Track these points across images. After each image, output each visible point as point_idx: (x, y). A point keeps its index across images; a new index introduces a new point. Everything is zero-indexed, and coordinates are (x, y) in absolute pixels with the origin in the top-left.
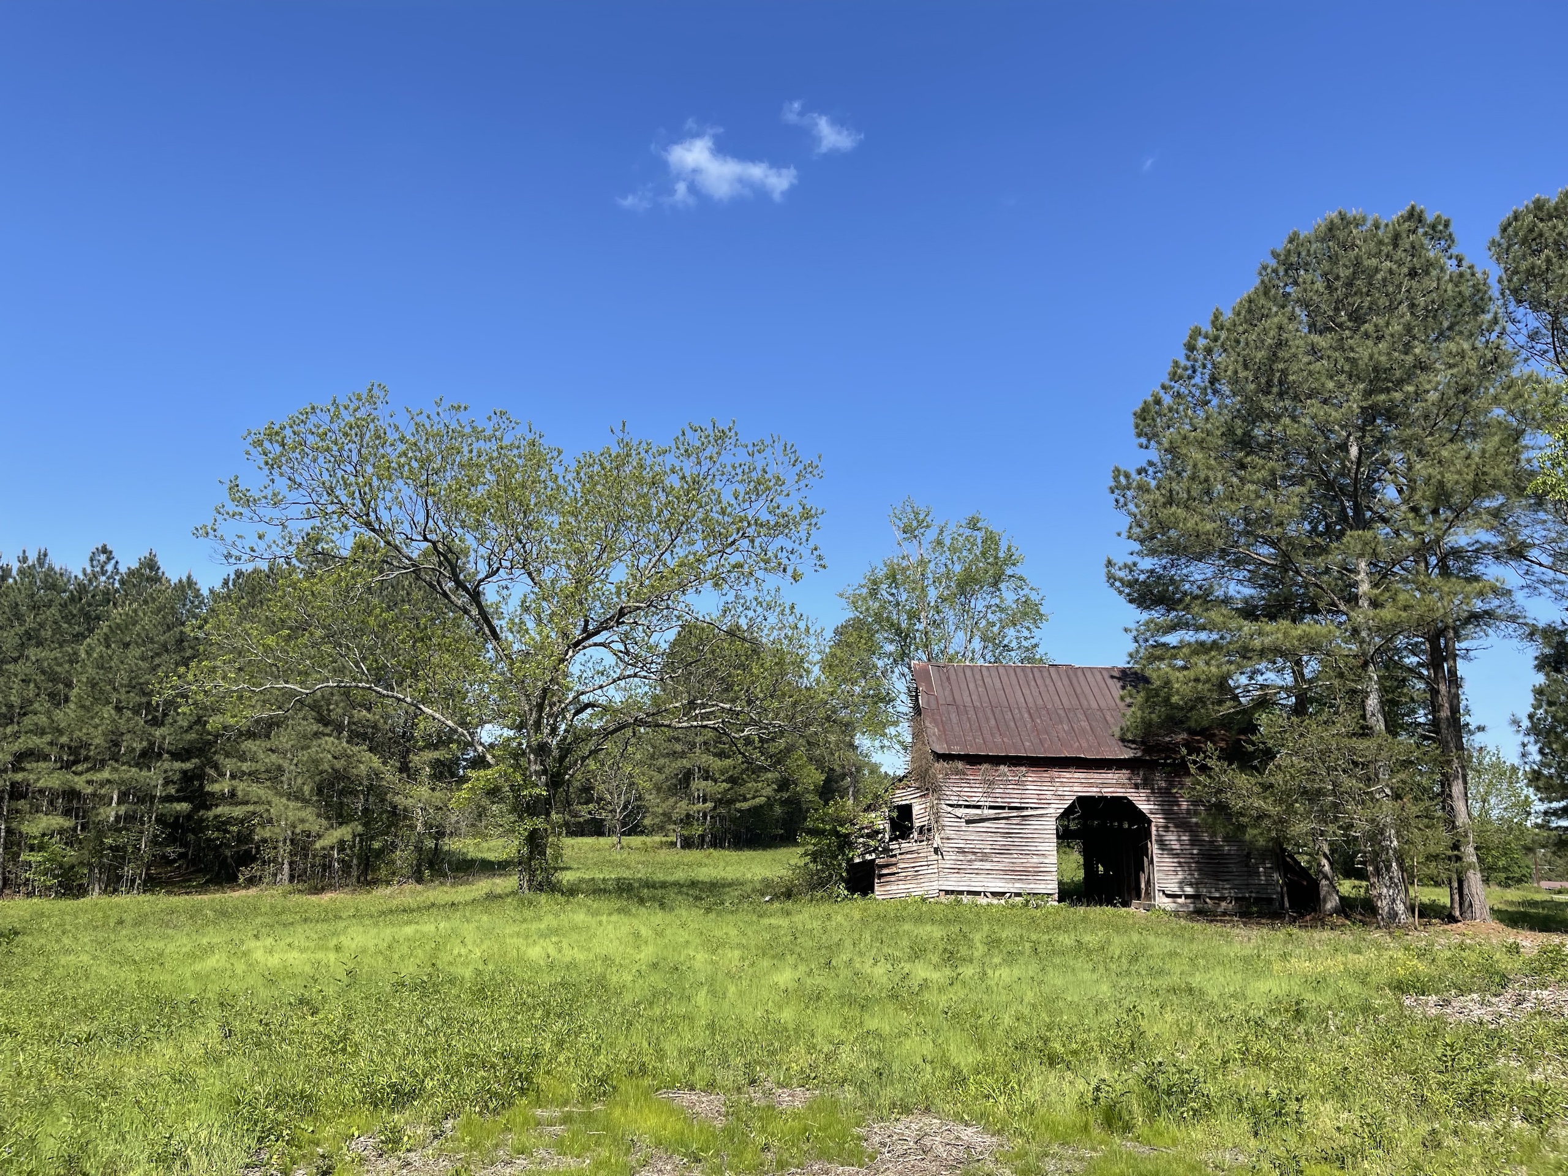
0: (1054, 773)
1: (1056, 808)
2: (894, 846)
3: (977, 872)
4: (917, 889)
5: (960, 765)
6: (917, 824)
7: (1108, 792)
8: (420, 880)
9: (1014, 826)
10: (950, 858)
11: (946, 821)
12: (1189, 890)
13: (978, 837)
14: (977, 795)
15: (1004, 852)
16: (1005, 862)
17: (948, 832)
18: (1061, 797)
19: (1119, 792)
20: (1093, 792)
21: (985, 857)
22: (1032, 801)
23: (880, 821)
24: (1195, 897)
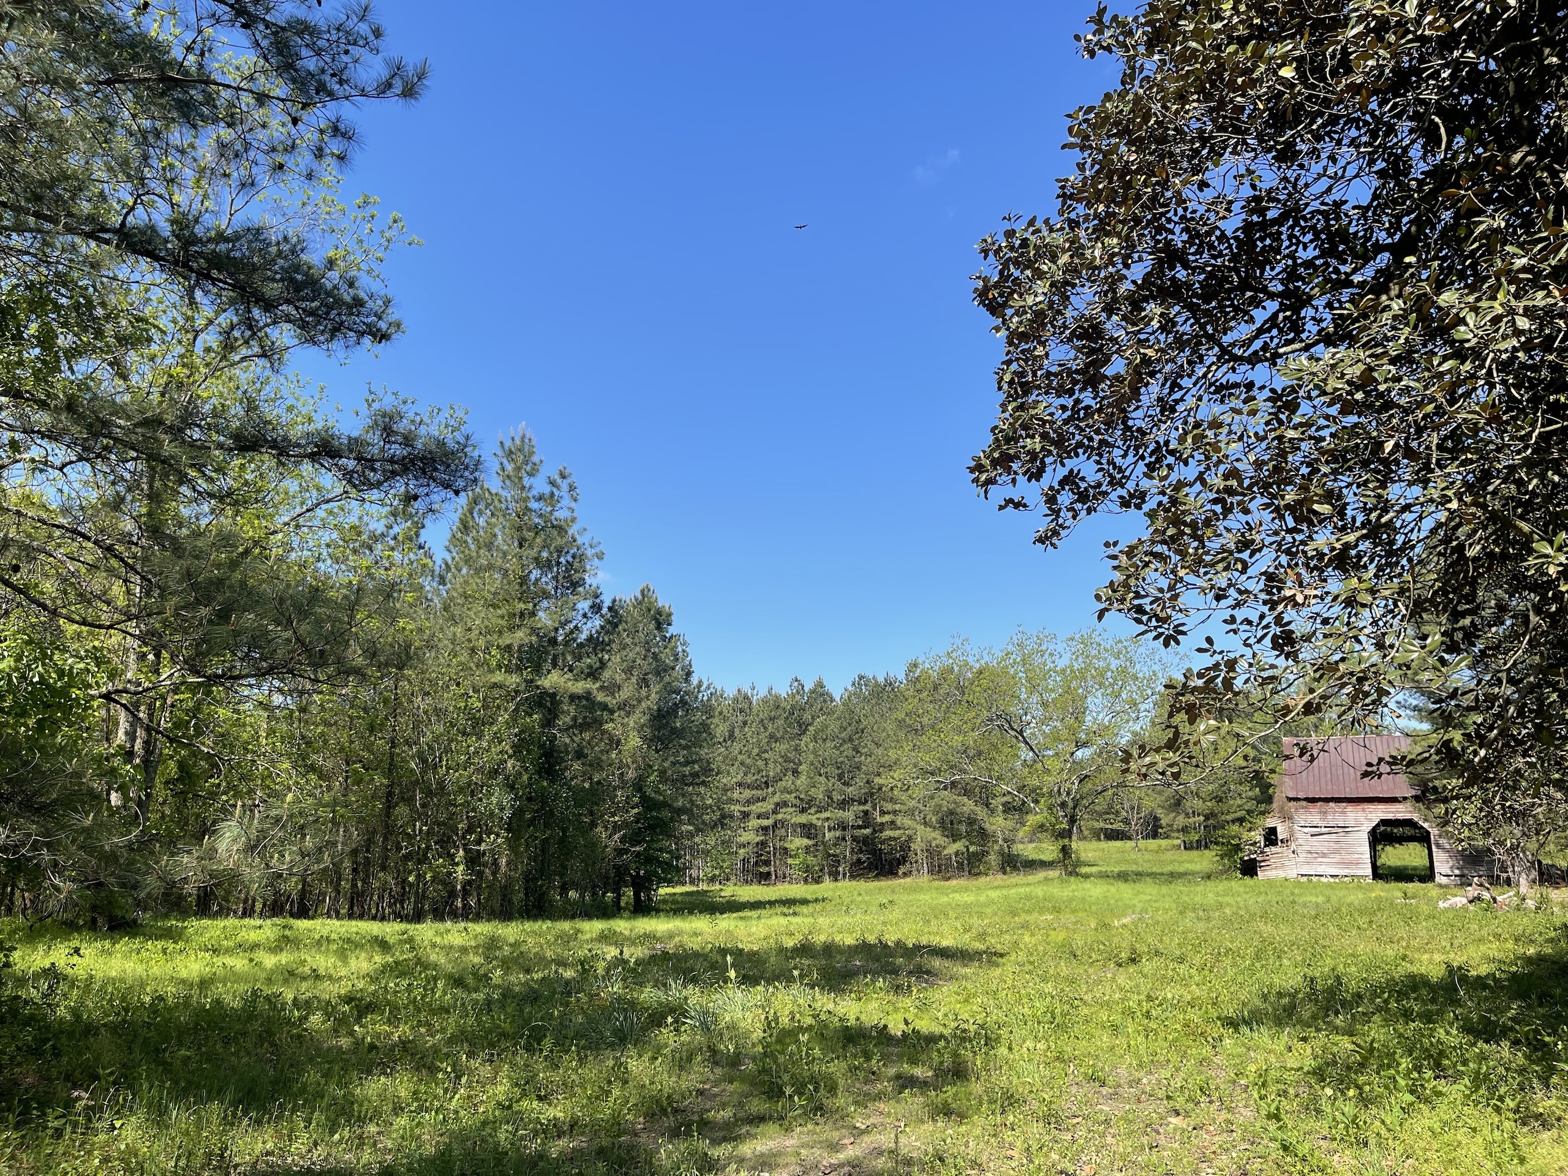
0: (1366, 806)
1: (1368, 826)
2: (1267, 849)
3: (1321, 864)
4: (1281, 874)
5: (1304, 803)
6: (1280, 837)
7: (1400, 816)
8: (1005, 873)
9: (1341, 837)
10: (1302, 857)
11: (1298, 835)
12: (1457, 872)
13: (1319, 844)
14: (1316, 819)
15: (1336, 852)
16: (1337, 858)
17: (1300, 841)
18: (1370, 820)
19: (1408, 816)
20: (1390, 816)
21: (1324, 855)
22: (1352, 823)
23: (1258, 836)
24: (1462, 876)
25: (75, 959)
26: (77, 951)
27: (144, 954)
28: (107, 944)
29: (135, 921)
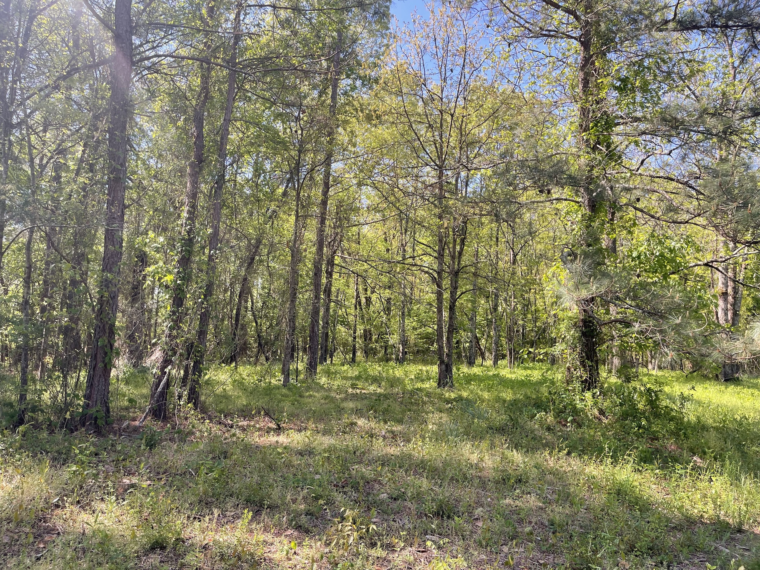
25: (692, 392)
26: (693, 388)
27: (742, 395)
28: (723, 388)
29: (738, 378)
